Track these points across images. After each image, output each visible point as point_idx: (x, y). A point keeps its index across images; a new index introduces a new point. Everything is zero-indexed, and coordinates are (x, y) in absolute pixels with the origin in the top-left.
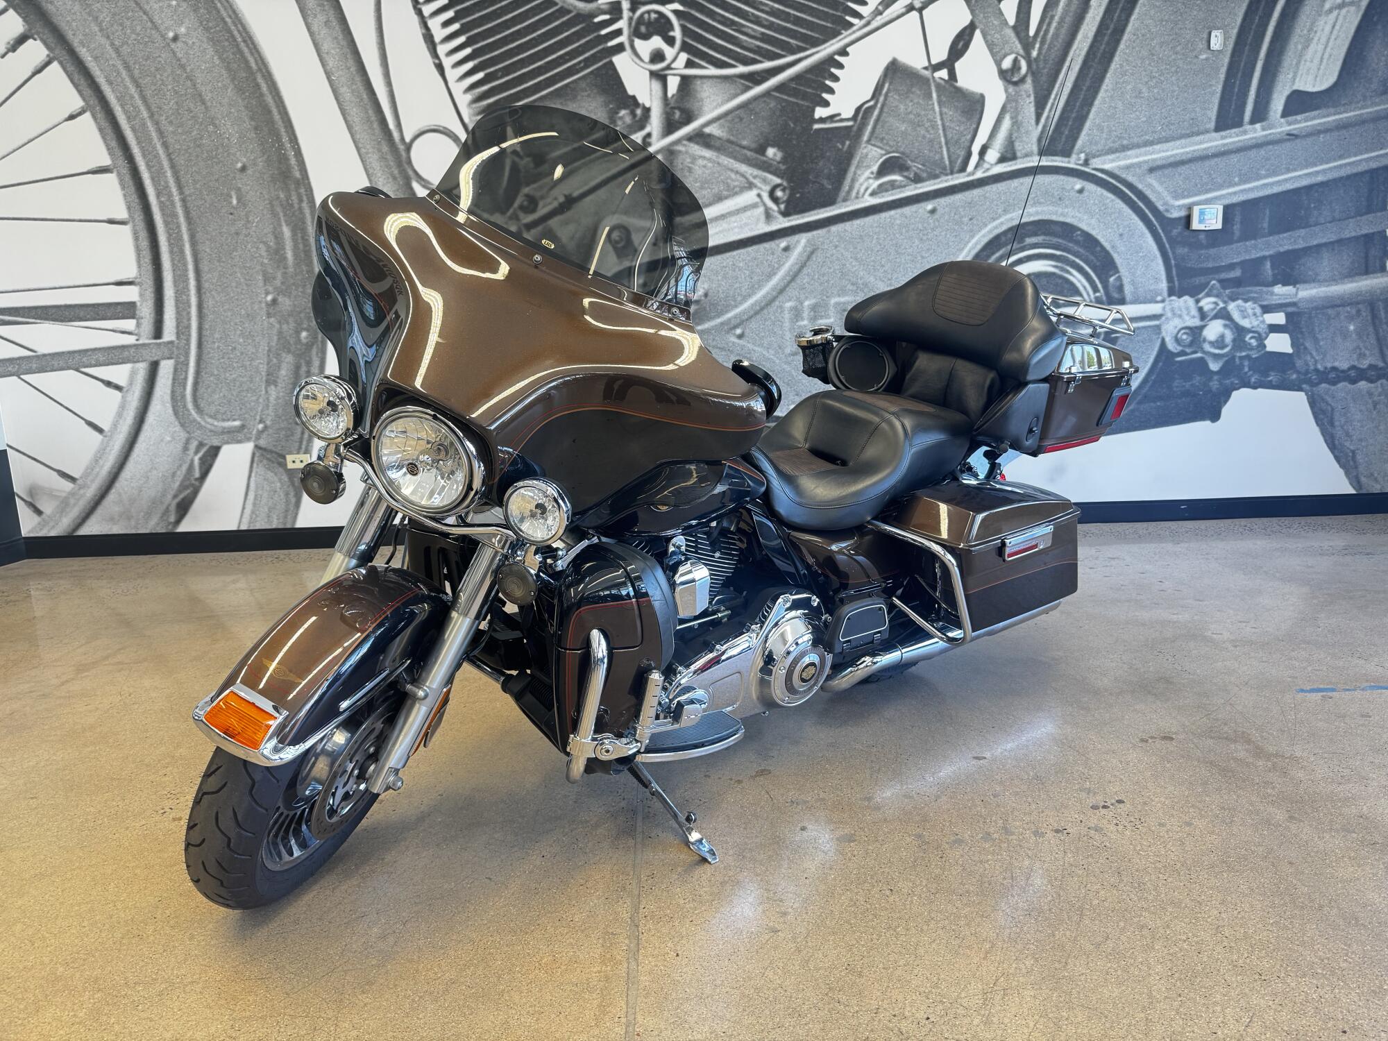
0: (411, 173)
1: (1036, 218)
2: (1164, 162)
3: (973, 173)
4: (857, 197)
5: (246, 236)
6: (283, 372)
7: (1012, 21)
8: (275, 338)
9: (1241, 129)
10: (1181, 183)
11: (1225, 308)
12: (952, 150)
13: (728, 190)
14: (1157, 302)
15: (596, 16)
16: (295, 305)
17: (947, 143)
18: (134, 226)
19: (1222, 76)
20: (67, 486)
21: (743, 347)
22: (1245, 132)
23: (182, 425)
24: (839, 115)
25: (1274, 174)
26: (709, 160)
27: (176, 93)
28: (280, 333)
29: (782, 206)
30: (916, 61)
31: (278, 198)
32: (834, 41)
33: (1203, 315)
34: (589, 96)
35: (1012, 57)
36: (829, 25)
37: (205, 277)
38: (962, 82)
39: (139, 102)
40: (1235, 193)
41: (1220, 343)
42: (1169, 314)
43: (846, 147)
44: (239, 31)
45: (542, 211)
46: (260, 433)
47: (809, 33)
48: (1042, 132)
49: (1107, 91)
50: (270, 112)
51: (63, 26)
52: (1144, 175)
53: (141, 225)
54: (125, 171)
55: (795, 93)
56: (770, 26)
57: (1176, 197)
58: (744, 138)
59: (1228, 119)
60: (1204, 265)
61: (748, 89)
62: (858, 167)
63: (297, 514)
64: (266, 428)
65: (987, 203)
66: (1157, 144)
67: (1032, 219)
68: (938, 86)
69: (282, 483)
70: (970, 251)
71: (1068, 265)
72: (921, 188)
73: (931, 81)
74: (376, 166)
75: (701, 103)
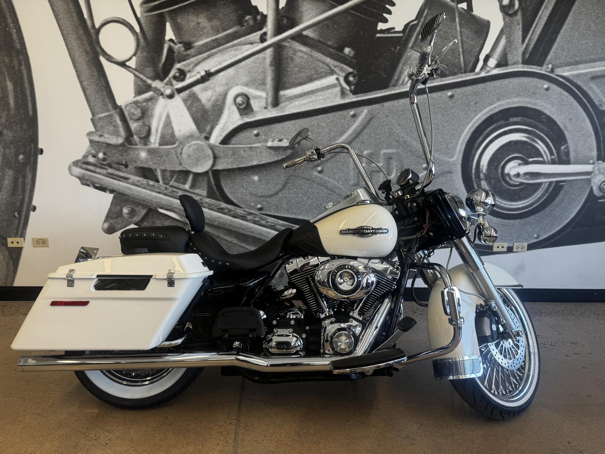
0: (98, 49)
1: (517, 105)
2: (602, 73)
3: (479, 73)
4: (402, 84)
6: (6, 182)
12: (466, 56)
13: (317, 74)
14: (590, 164)
16: (15, 137)
17: (463, 53)
21: (321, 179)
24: (394, 28)
26: (305, 53)
28: (4, 155)
29: (353, 87)
31: (4, 61)
34: (225, 4)
38: (477, 11)
42: (597, 172)
43: (397, 50)
45: (188, 81)
48: (526, 48)
49: (569, 24)
52: (588, 81)
55: (365, 12)
58: (330, 40)
61: (334, 7)
62: (404, 64)
63: (14, 278)
65: (487, 93)
66: (598, 61)
67: (515, 105)
68: (460, 14)
69: (4, 257)
70: (474, 124)
71: (535, 137)
72: (445, 80)
73: (456, 10)
74: (75, 43)
75: (301, 14)
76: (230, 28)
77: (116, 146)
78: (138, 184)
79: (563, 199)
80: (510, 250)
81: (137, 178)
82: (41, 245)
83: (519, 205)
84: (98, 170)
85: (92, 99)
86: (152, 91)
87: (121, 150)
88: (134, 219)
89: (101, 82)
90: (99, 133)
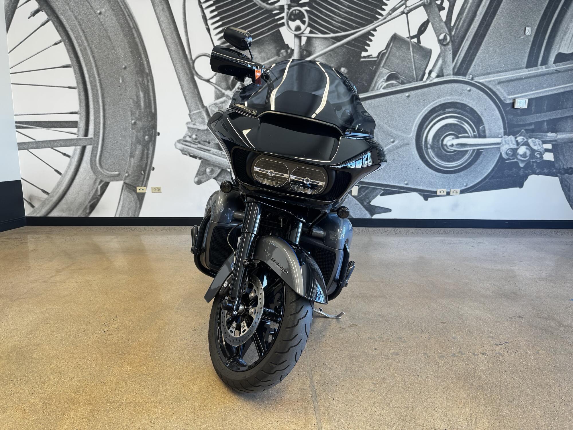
0: (194, 72)
1: (451, 101)
2: (505, 80)
3: (425, 82)
4: (377, 89)
5: (125, 96)
6: (137, 152)
7: (444, 19)
8: (135, 138)
9: (536, 68)
10: (511, 89)
11: (527, 141)
12: (417, 71)
14: (499, 138)
15: (274, 11)
16: (143, 125)
17: (415, 69)
18: (79, 90)
19: (530, 46)
20: (45, 196)
22: (538, 69)
23: (94, 173)
24: (371, 55)
25: (549, 86)
27: (99, 36)
28: (137, 136)
30: (404, 34)
31: (139, 80)
32: (371, 25)
33: (518, 143)
34: (269, 43)
35: (444, 34)
36: (369, 18)
37: (107, 112)
38: (423, 44)
39: (84, 39)
40: (533, 94)
41: (524, 155)
42: (504, 143)
43: (374, 68)
44: (126, 11)
46: (126, 177)
47: (361, 21)
48: (455, 66)
49: (482, 50)
50: (137, 45)
51: (55, 6)
52: (496, 85)
53: (82, 89)
54: (76, 67)
55: (354, 46)
56: (345, 18)
57: (509, 95)
58: (332, 63)
59: (531, 63)
60: (519, 123)
61: (335, 43)
62: (378, 77)
63: (140, 212)
64: (129, 175)
65: (431, 94)
66: (502, 72)
67: (449, 101)
68: (413, 45)
69: (134, 198)
70: (423, 113)
71: (463, 121)
72: (404, 87)
73: (410, 43)
74: (180, 69)
75: (315, 48)
76: (272, 58)
77: (203, 131)
78: (216, 154)
79: (482, 161)
80: (448, 194)
81: (216, 150)
82: (157, 191)
83: (453, 164)
84: (192, 145)
85: (190, 102)
86: (225, 97)
87: (207, 133)
88: (213, 176)
89: (195, 92)
90: (193, 123)
